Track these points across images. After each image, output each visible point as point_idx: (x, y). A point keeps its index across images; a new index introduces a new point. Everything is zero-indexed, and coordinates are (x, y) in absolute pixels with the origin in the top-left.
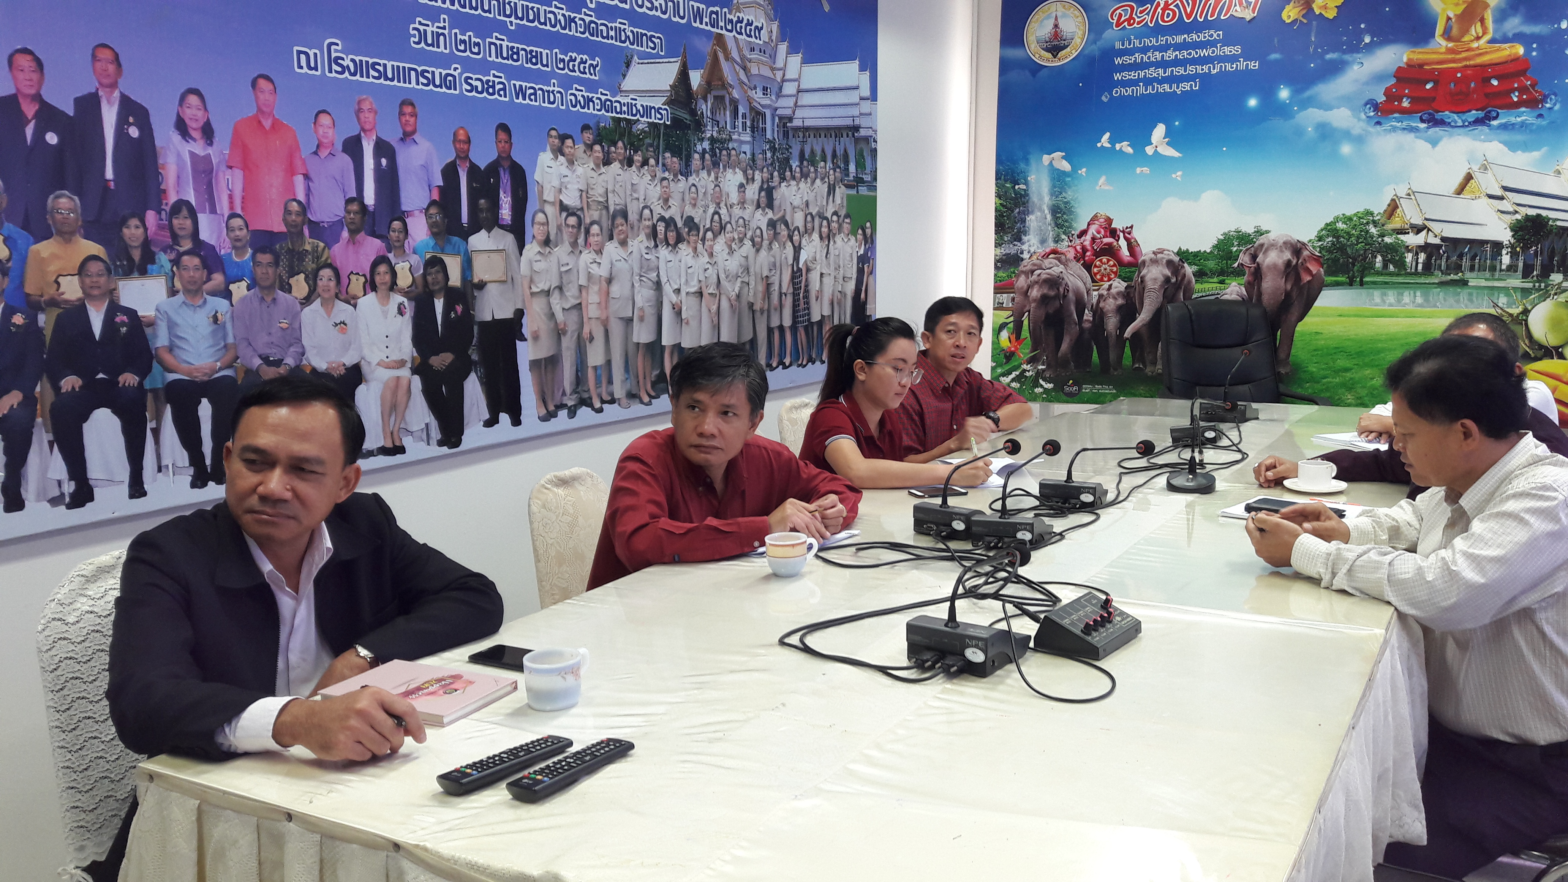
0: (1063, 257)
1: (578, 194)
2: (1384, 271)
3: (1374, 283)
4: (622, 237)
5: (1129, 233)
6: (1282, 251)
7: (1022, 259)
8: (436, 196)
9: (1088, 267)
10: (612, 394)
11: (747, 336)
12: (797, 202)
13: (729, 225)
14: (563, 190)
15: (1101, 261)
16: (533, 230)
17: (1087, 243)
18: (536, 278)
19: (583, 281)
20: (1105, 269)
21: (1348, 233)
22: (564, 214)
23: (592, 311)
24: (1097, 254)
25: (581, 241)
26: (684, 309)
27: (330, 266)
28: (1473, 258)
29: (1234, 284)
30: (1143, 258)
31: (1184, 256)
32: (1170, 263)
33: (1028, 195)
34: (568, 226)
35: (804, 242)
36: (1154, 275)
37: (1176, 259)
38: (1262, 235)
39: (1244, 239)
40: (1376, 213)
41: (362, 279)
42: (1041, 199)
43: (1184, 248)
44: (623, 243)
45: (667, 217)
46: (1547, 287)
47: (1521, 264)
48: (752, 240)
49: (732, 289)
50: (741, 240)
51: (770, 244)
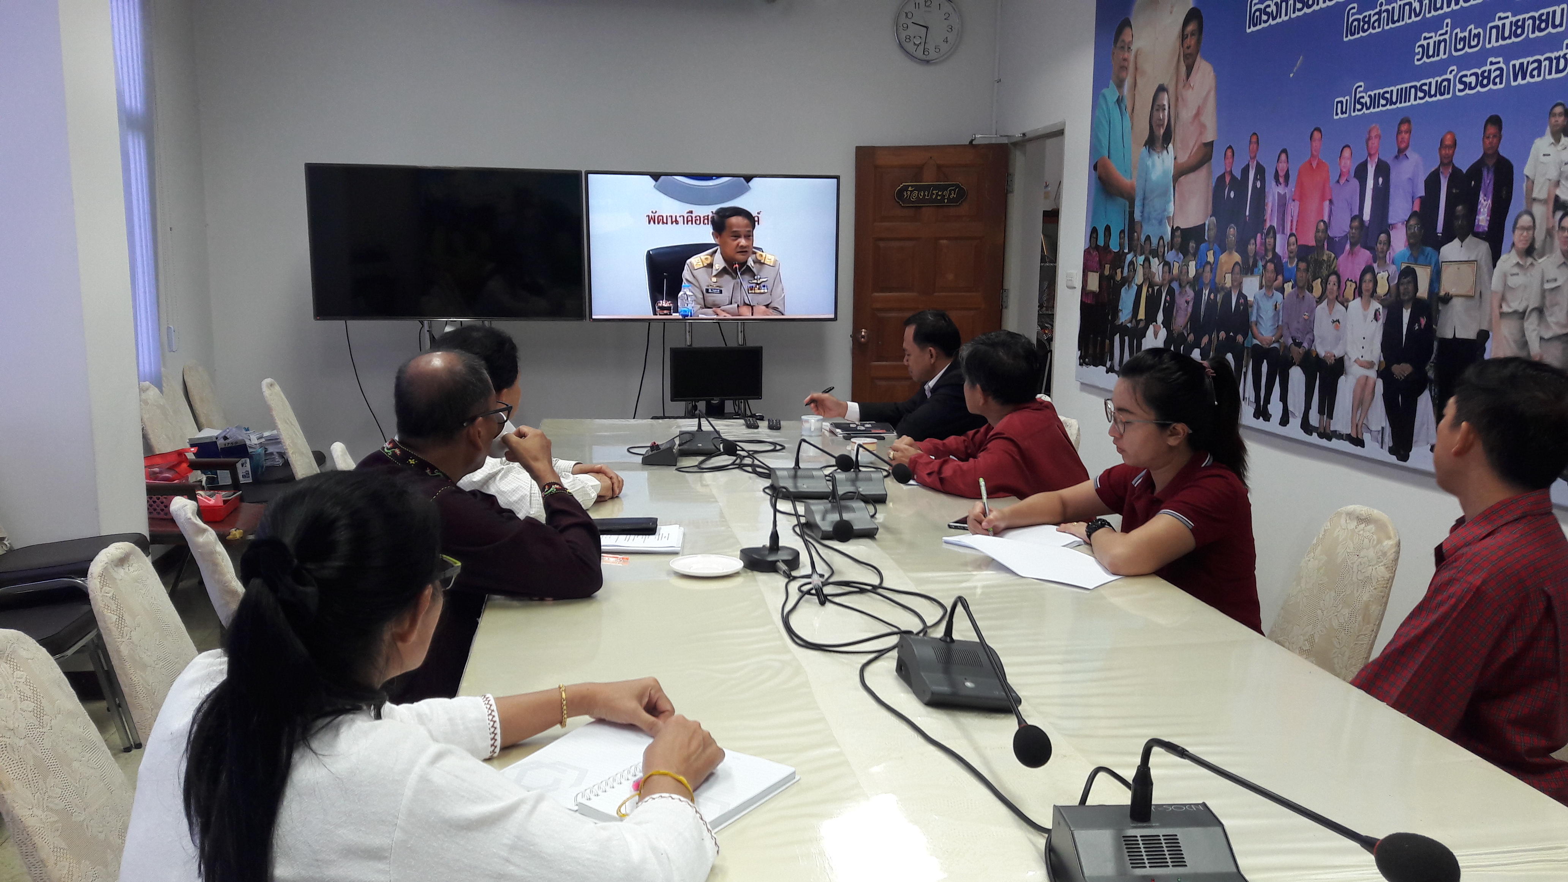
14: (1562, 181)
34: (1562, 228)
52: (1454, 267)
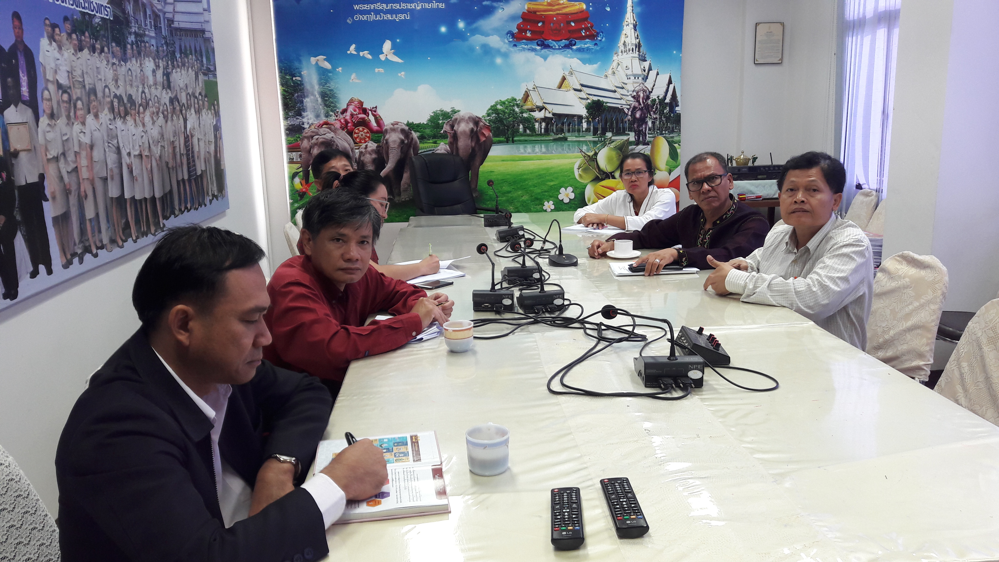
0: (333, 127)
1: (66, 74)
2: (525, 134)
3: (520, 141)
4: (95, 111)
5: (375, 112)
6: (468, 123)
7: (304, 129)
9: (350, 133)
10: (101, 241)
11: (168, 189)
12: (182, 85)
13: (150, 102)
14: (58, 70)
15: (358, 129)
16: (43, 106)
17: (348, 118)
18: (49, 147)
19: (77, 149)
20: (362, 135)
21: (504, 112)
22: (60, 92)
23: (84, 174)
24: (356, 125)
25: (72, 114)
26: (134, 168)
28: (569, 125)
29: (442, 143)
30: (385, 128)
31: (412, 126)
32: (403, 131)
33: (303, 84)
34: (63, 101)
35: (188, 116)
36: (394, 138)
37: (407, 128)
38: (456, 113)
39: (446, 115)
40: (518, 99)
42: (313, 87)
43: (410, 121)
44: (96, 116)
45: (118, 94)
46: (604, 140)
47: (592, 128)
48: (163, 113)
49: (157, 151)
50: (158, 113)
51: (172, 116)
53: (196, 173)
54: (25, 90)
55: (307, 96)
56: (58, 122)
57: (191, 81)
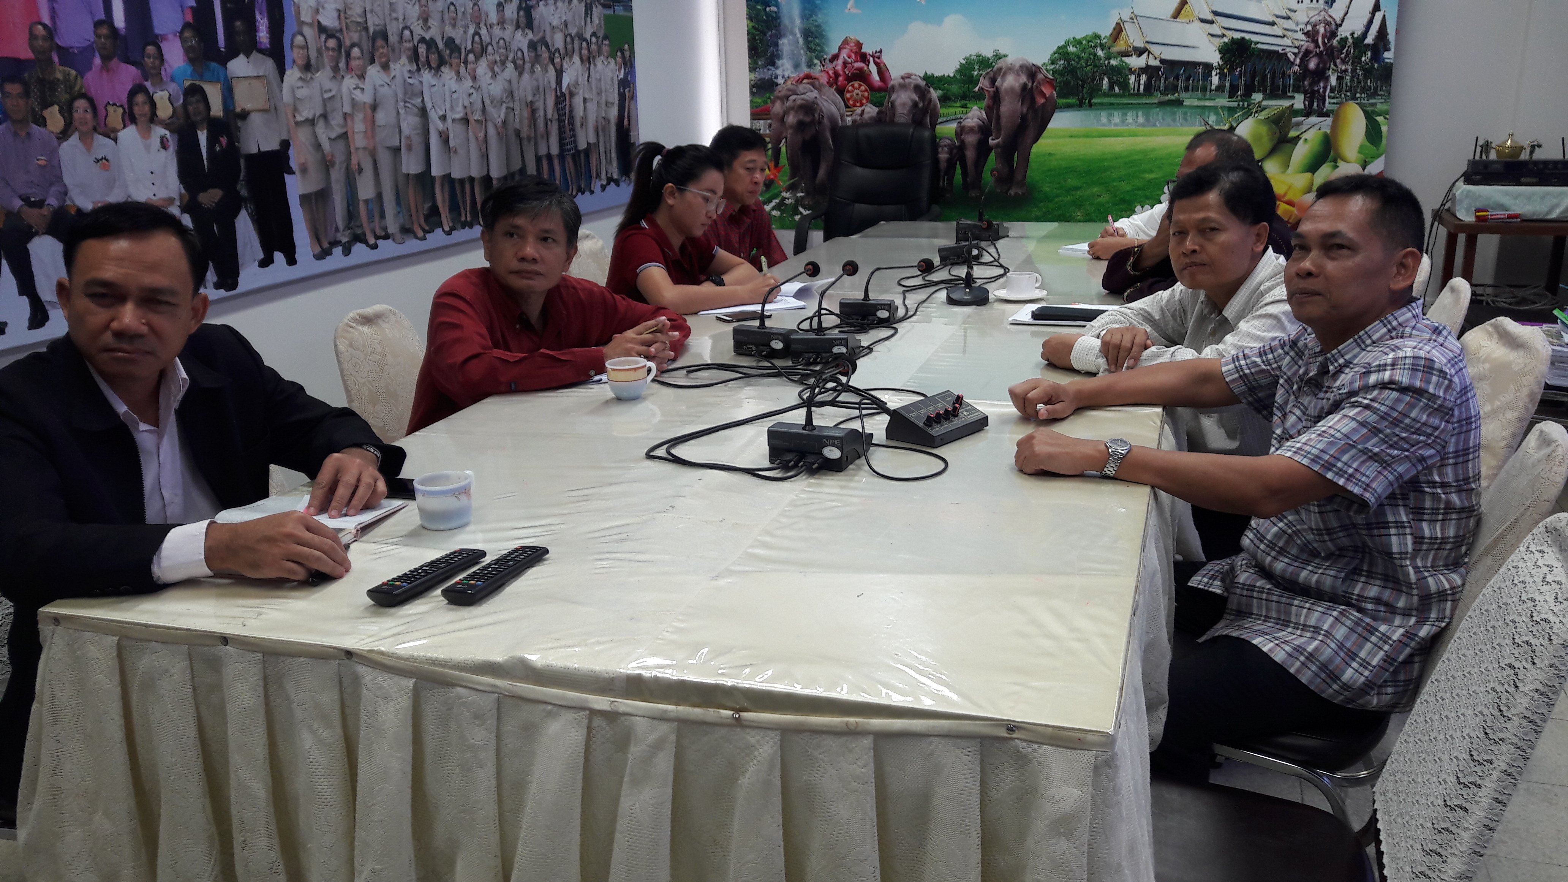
0: (817, 82)
1: (335, 14)
2: (1111, 93)
3: (1102, 104)
4: (384, 60)
5: (879, 58)
6: (1018, 75)
7: (777, 85)
8: (189, 18)
9: (841, 92)
10: (385, 229)
11: (517, 166)
12: (556, 22)
13: (490, 47)
14: (321, 9)
15: (853, 86)
16: (292, 55)
17: (839, 68)
18: (300, 107)
19: (347, 109)
20: (857, 94)
21: (1078, 57)
22: (323, 37)
23: (359, 141)
24: (849, 79)
25: (342, 65)
26: (451, 136)
27: (84, 96)
28: (1188, 79)
29: (975, 108)
30: (892, 83)
31: (930, 80)
32: (917, 88)
33: (779, 18)
34: (327, 48)
35: (565, 65)
36: (903, 99)
37: (923, 83)
38: (1000, 58)
39: (984, 63)
40: (1103, 36)
41: (120, 110)
42: (792, 21)
43: (929, 73)
44: (385, 67)
45: (427, 38)
46: (1248, 105)
47: (1228, 85)
48: (514, 62)
49: (498, 115)
50: (503, 63)
51: (532, 67)
52: (246, 83)
53: (576, 147)
54: (263, 35)
55: (785, 36)
56: (318, 75)
57: (577, 18)
